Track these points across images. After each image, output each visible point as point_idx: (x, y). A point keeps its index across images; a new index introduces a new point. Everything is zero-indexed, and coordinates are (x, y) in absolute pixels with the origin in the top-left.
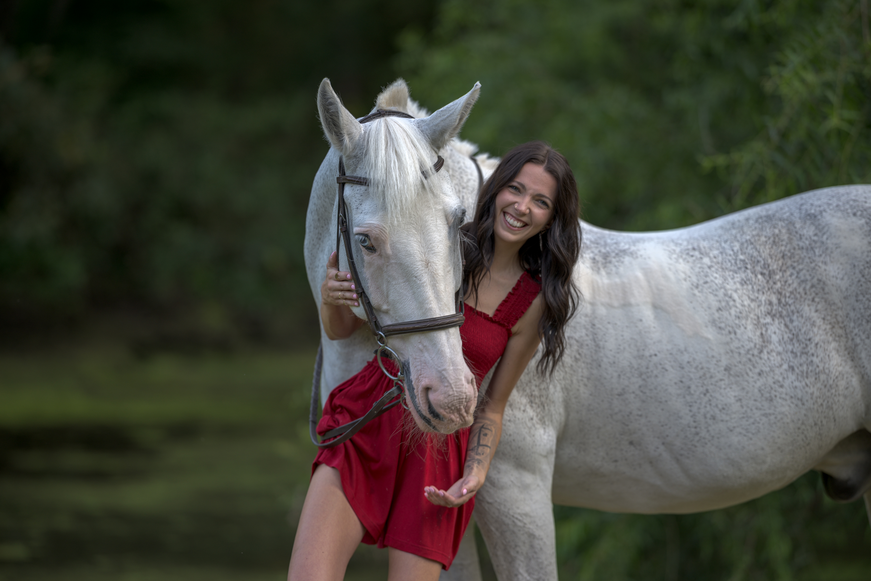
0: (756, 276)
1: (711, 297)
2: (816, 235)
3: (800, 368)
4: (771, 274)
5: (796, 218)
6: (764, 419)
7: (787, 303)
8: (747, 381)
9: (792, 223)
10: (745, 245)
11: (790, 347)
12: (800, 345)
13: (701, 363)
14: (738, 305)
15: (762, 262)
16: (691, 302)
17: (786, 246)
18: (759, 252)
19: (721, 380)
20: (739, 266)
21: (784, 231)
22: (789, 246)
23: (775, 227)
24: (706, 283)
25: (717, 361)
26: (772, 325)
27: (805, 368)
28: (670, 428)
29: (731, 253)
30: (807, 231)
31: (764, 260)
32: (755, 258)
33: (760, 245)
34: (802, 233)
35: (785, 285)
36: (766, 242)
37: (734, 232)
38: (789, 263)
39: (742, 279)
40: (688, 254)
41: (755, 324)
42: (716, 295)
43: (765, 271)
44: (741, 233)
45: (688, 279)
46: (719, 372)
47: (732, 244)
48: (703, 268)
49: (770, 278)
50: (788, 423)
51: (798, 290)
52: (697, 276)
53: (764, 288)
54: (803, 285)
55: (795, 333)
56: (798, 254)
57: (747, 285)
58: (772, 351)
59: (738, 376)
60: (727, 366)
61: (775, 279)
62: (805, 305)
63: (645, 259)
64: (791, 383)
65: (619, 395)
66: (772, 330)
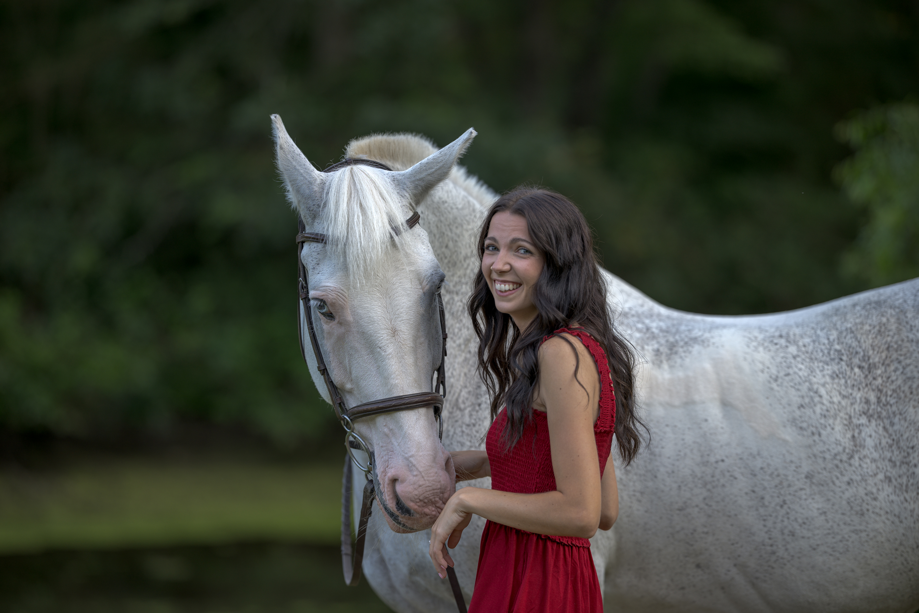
0: (852, 369)
1: (793, 392)
3: (899, 480)
4: (871, 368)
5: (908, 306)
6: (854, 536)
7: (888, 403)
8: (833, 491)
9: (903, 312)
10: (844, 334)
11: (888, 455)
12: (900, 452)
13: (776, 469)
14: (825, 402)
15: (862, 354)
16: (767, 398)
17: (893, 337)
18: (859, 342)
19: (801, 489)
20: (832, 357)
21: (893, 320)
22: (896, 337)
23: (883, 316)
24: (788, 375)
25: (797, 467)
26: (867, 426)
27: (904, 480)
28: (742, 546)
29: (826, 342)
31: (864, 351)
32: (853, 348)
33: (862, 334)
34: (913, 324)
35: (887, 382)
36: (870, 331)
37: (835, 319)
38: (895, 356)
39: (834, 372)
40: (772, 342)
41: (846, 425)
42: (798, 390)
43: (864, 364)
44: (843, 320)
45: (766, 370)
46: (798, 480)
47: (829, 333)
48: (786, 358)
49: (870, 372)
51: (902, 389)
52: (777, 367)
53: (861, 383)
54: (909, 383)
55: (895, 438)
56: (906, 347)
57: (840, 378)
58: (865, 457)
59: (822, 485)
60: (808, 473)
61: (876, 373)
62: (909, 407)
63: (717, 347)
64: (886, 497)
65: (680, 510)
66: (867, 432)
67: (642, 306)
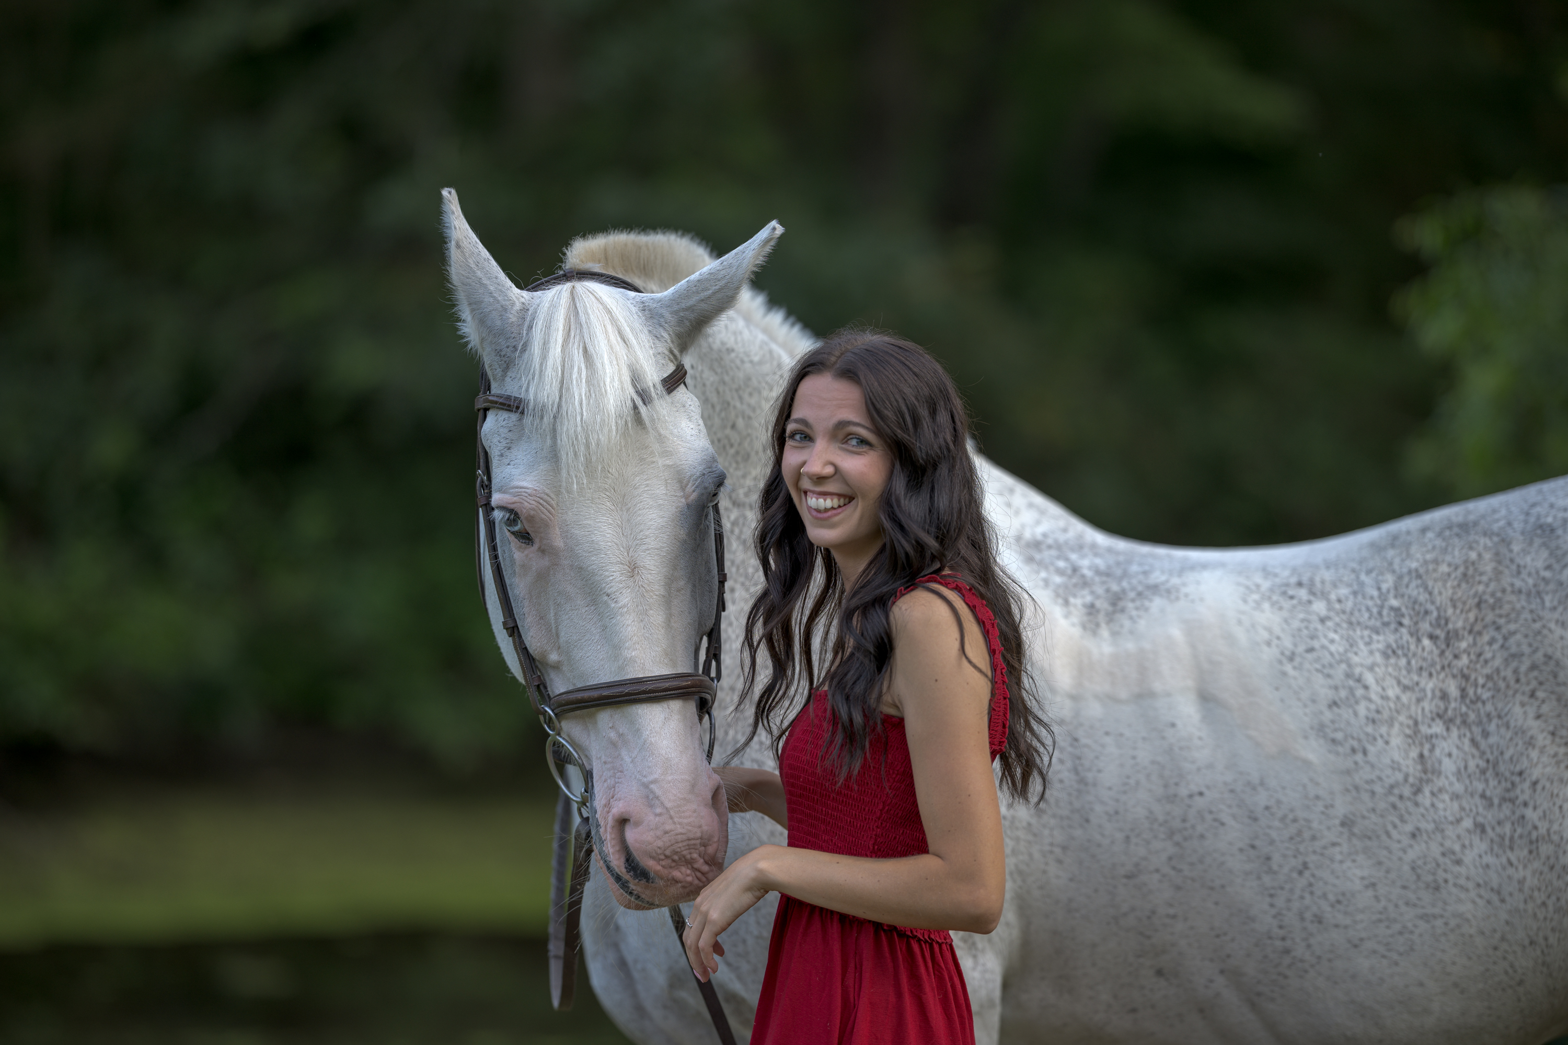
0: (1419, 640)
1: (1319, 679)
2: (1548, 567)
3: (1498, 829)
4: (1451, 637)
5: (1515, 532)
6: (1423, 925)
7: (1478, 698)
8: (1387, 848)
9: (1506, 542)
10: (1406, 580)
11: (1480, 786)
12: (1499, 782)
13: (1292, 810)
14: (1373, 697)
15: (1435, 614)
16: (1277, 689)
17: (1487, 585)
18: (1430, 594)
19: (1334, 844)
20: (1386, 619)
21: (1487, 556)
22: (1493, 586)
23: (1471, 548)
24: (1311, 650)
25: (1326, 807)
26: (1445, 739)
27: (1507, 828)
28: (1233, 940)
29: (1375, 593)
30: (1533, 560)
31: (1438, 609)
32: (1421, 604)
33: (1436, 580)
34: (1522, 563)
35: (1477, 662)
36: (1449, 575)
37: (1391, 553)
38: (1490, 617)
39: (1389, 646)
40: (1284, 593)
41: (1409, 736)
42: (1329, 676)
43: (1438, 632)
44: (1404, 555)
45: (1275, 642)
46: (1329, 828)
47: (1380, 578)
48: (1309, 621)
49: (1448, 645)
50: (1471, 936)
51: (1503, 674)
52: (1293, 636)
53: (1433, 664)
54: (1514, 664)
55: (1491, 758)
56: (1509, 602)
57: (1398, 657)
58: (1441, 790)
59: (1370, 838)
60: (1345, 816)
61: (1458, 648)
62: (1514, 704)
63: (1193, 601)
64: (1477, 858)
65: (1128, 877)
66: (1443, 749)
67: (1065, 530)
